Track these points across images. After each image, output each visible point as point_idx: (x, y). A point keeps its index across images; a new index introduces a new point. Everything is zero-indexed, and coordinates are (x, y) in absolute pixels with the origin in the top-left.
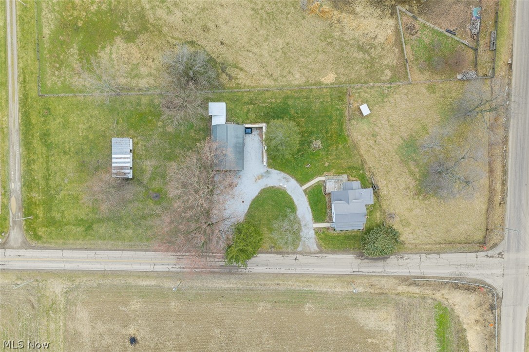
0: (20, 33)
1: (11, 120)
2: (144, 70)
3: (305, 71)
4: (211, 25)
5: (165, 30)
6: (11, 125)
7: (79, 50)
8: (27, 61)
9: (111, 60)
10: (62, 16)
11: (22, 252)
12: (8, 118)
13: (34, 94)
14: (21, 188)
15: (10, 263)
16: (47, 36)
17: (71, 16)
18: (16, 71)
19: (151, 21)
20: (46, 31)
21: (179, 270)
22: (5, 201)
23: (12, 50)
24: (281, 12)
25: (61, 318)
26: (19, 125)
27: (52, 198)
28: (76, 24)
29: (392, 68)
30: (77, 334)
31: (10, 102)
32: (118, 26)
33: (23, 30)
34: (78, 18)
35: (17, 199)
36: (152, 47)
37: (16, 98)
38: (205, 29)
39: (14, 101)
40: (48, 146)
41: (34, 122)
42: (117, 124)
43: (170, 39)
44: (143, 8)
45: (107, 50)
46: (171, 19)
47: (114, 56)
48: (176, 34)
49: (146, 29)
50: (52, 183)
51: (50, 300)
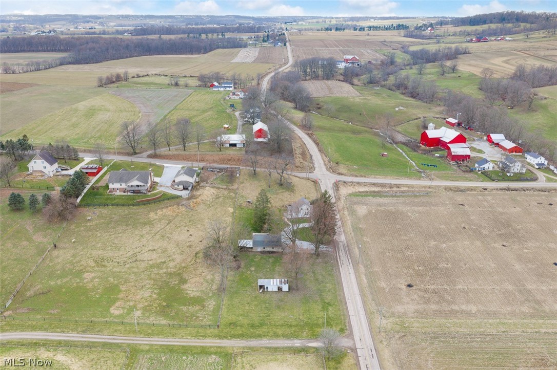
0: (160, 336)
1: (237, 345)
2: (209, 277)
3: (225, 216)
4: (188, 244)
5: (183, 265)
6: (241, 345)
7: (185, 305)
8: (185, 334)
9: (198, 291)
10: (155, 312)
11: (357, 338)
12: (235, 347)
13: (216, 331)
14: (299, 339)
15: (368, 345)
16: (168, 322)
17: (156, 308)
18: (193, 340)
19: (175, 270)
20: (164, 322)
21: (351, 264)
22: (311, 351)
23: (174, 342)
24: (191, 217)
25: (407, 320)
26: (242, 340)
27: (307, 324)
28: (164, 306)
29: (230, 192)
30: (417, 311)
31: (220, 345)
32: (173, 286)
33: (158, 334)
34: (159, 305)
35: (309, 342)
36: (194, 272)
37: (219, 341)
38: (190, 246)
39: (220, 343)
40: (261, 325)
41: (240, 332)
42: (247, 291)
43: (191, 263)
44: (165, 273)
45: (189, 292)
46: (178, 260)
47: (195, 289)
48: (189, 260)
49: (179, 274)
50: (294, 323)
51: (394, 326)
